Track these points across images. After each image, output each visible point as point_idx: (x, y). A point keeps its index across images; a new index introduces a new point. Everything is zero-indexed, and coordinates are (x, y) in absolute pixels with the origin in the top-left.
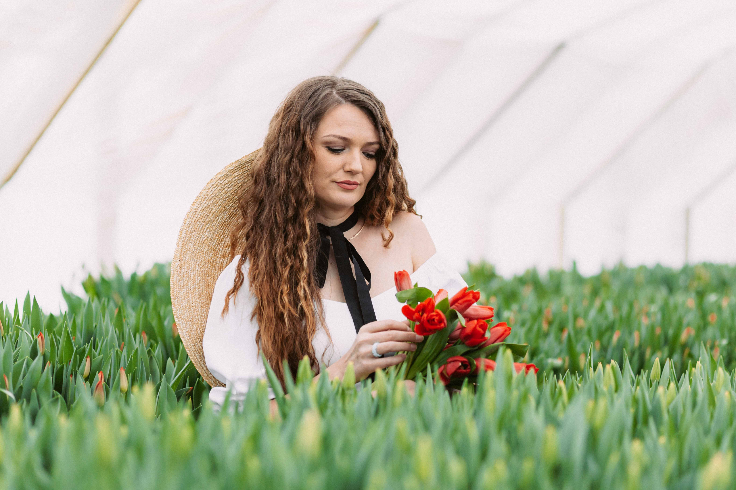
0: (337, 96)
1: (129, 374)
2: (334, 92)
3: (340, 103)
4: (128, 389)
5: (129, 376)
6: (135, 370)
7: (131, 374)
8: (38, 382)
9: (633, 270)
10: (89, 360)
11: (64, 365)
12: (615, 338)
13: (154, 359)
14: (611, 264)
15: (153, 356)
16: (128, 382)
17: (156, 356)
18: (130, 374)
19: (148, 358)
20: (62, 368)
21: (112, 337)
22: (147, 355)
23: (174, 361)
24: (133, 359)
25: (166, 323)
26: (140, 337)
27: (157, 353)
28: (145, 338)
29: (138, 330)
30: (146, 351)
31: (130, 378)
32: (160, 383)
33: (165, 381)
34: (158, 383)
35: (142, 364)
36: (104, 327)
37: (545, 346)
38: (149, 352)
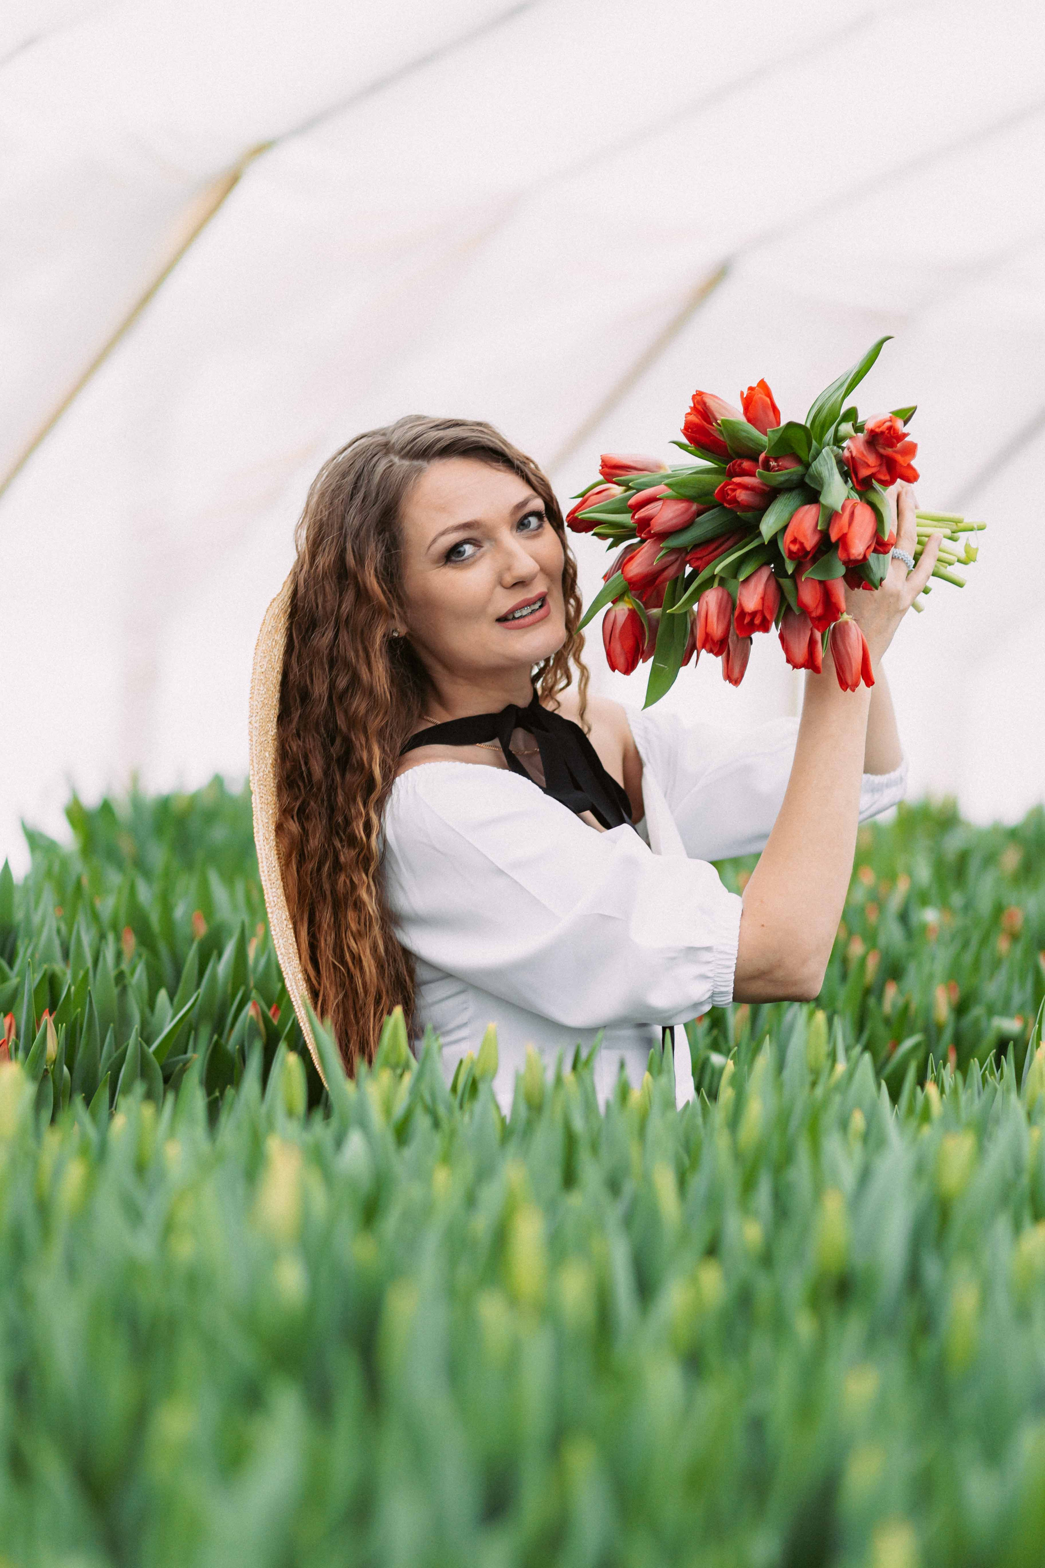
0: (406, 463)
1: (60, 1025)
2: (396, 459)
3: (420, 470)
4: (58, 1057)
5: (59, 1029)
6: (77, 1015)
7: (64, 1024)
13: (130, 991)
15: (128, 986)
16: (59, 1043)
17: (134, 986)
18: (62, 1025)
19: (115, 991)
21: (50, 941)
22: (113, 982)
23: (171, 997)
24: (76, 990)
25: (179, 912)
26: (118, 939)
27: (138, 977)
28: (130, 943)
29: (115, 927)
30: (113, 973)
31: (62, 1033)
32: (128, 1045)
33: (137, 1039)
34: (126, 1044)
35: (91, 1002)
36: (36, 919)
37: (992, 989)
38: (120, 977)
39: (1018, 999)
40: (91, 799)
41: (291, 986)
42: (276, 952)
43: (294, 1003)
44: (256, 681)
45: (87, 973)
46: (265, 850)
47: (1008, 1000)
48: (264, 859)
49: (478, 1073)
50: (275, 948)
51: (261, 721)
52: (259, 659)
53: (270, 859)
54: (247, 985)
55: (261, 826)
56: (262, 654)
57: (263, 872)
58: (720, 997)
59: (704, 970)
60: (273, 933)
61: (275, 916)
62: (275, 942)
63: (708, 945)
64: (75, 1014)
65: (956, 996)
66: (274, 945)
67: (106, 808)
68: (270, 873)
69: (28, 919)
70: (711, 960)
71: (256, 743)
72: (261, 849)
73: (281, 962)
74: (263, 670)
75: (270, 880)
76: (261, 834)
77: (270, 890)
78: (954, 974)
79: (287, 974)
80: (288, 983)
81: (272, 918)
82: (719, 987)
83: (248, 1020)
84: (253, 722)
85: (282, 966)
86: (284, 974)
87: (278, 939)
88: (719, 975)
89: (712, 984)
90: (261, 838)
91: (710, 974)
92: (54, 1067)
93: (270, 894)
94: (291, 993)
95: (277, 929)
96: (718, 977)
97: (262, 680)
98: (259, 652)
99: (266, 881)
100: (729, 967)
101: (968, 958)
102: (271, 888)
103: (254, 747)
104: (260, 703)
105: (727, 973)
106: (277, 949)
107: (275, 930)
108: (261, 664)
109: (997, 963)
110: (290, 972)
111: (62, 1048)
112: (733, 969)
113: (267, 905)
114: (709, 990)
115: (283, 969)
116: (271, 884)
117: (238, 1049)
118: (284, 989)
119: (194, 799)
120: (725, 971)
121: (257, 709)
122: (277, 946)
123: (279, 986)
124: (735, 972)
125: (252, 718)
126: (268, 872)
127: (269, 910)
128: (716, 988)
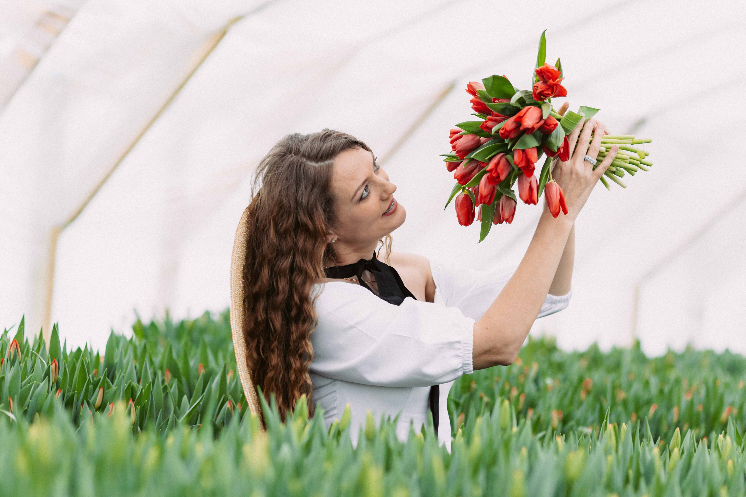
4: (136, 422)
7: (139, 406)
8: (42, 407)
9: (699, 353)
10: (101, 390)
11: (75, 393)
12: (652, 411)
13: (169, 396)
14: (679, 346)
15: (169, 393)
16: (136, 415)
17: (172, 394)
18: (138, 407)
19: (163, 395)
20: (73, 396)
21: (131, 372)
22: (162, 390)
23: (190, 398)
24: (145, 392)
25: (192, 363)
26: (163, 375)
27: (174, 389)
28: (169, 376)
29: (161, 368)
30: (162, 387)
31: (138, 410)
32: (169, 419)
33: (173, 416)
34: (168, 418)
35: (152, 397)
36: (125, 361)
37: (578, 414)
38: (165, 389)
39: (590, 419)
40: (146, 321)
41: (247, 394)
42: (240, 378)
43: (249, 403)
44: (236, 247)
45: (150, 385)
46: (236, 328)
47: (586, 419)
48: (235, 333)
49: (341, 428)
50: (239, 376)
51: (237, 266)
52: (238, 236)
53: (239, 333)
54: (226, 394)
55: (234, 317)
56: (239, 234)
57: (235, 339)
58: (466, 367)
59: (458, 352)
60: (239, 368)
61: (240, 361)
62: (240, 373)
63: (459, 340)
64: (144, 403)
65: (562, 416)
66: (239, 374)
67: (153, 325)
68: (239, 339)
69: (121, 361)
70: (460, 348)
71: (234, 277)
72: (234, 328)
73: (242, 382)
74: (239, 242)
75: (238, 343)
76: (234, 321)
77: (238, 348)
78: (560, 407)
79: (245, 388)
80: (246, 393)
81: (238, 361)
82: (466, 361)
83: (227, 409)
84: (233, 267)
85: (243, 384)
86: (244, 388)
87: (241, 371)
88: (465, 355)
89: (462, 360)
90: (234, 323)
91: (461, 355)
92: (134, 427)
93: (238, 350)
94: (247, 398)
95: (241, 367)
96: (465, 356)
97: (239, 246)
98: (238, 233)
99: (236, 343)
100: (469, 350)
101: (566, 401)
102: (239, 347)
103: (232, 279)
104: (237, 257)
105: (469, 354)
106: (241, 377)
107: (240, 367)
108: (238, 239)
109: (581, 403)
110: (247, 388)
111: (138, 418)
112: (472, 351)
113: (236, 355)
114: (460, 363)
115: (243, 386)
116: (238, 345)
117: (222, 422)
118: (244, 396)
119: (195, 322)
120: (467, 352)
121: (235, 261)
122: (240, 375)
123: (242, 395)
124: (473, 353)
125: (232, 265)
126: (237, 339)
127: (237, 358)
128: (464, 362)
